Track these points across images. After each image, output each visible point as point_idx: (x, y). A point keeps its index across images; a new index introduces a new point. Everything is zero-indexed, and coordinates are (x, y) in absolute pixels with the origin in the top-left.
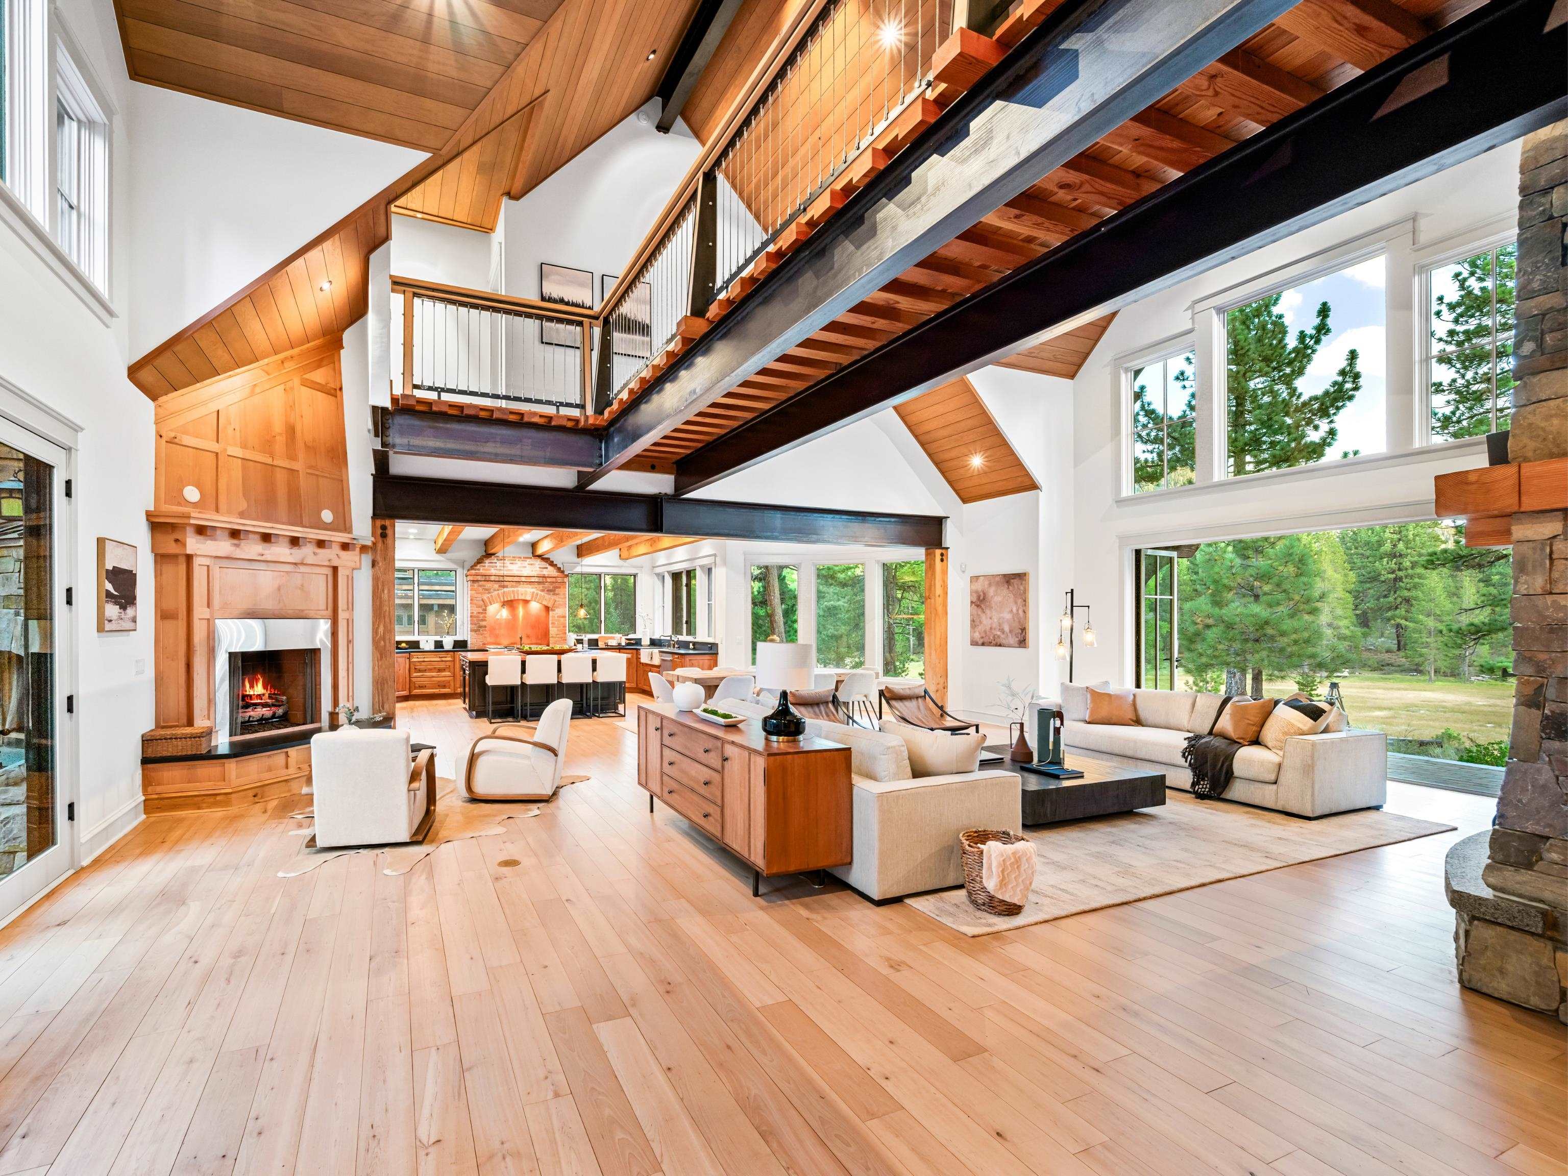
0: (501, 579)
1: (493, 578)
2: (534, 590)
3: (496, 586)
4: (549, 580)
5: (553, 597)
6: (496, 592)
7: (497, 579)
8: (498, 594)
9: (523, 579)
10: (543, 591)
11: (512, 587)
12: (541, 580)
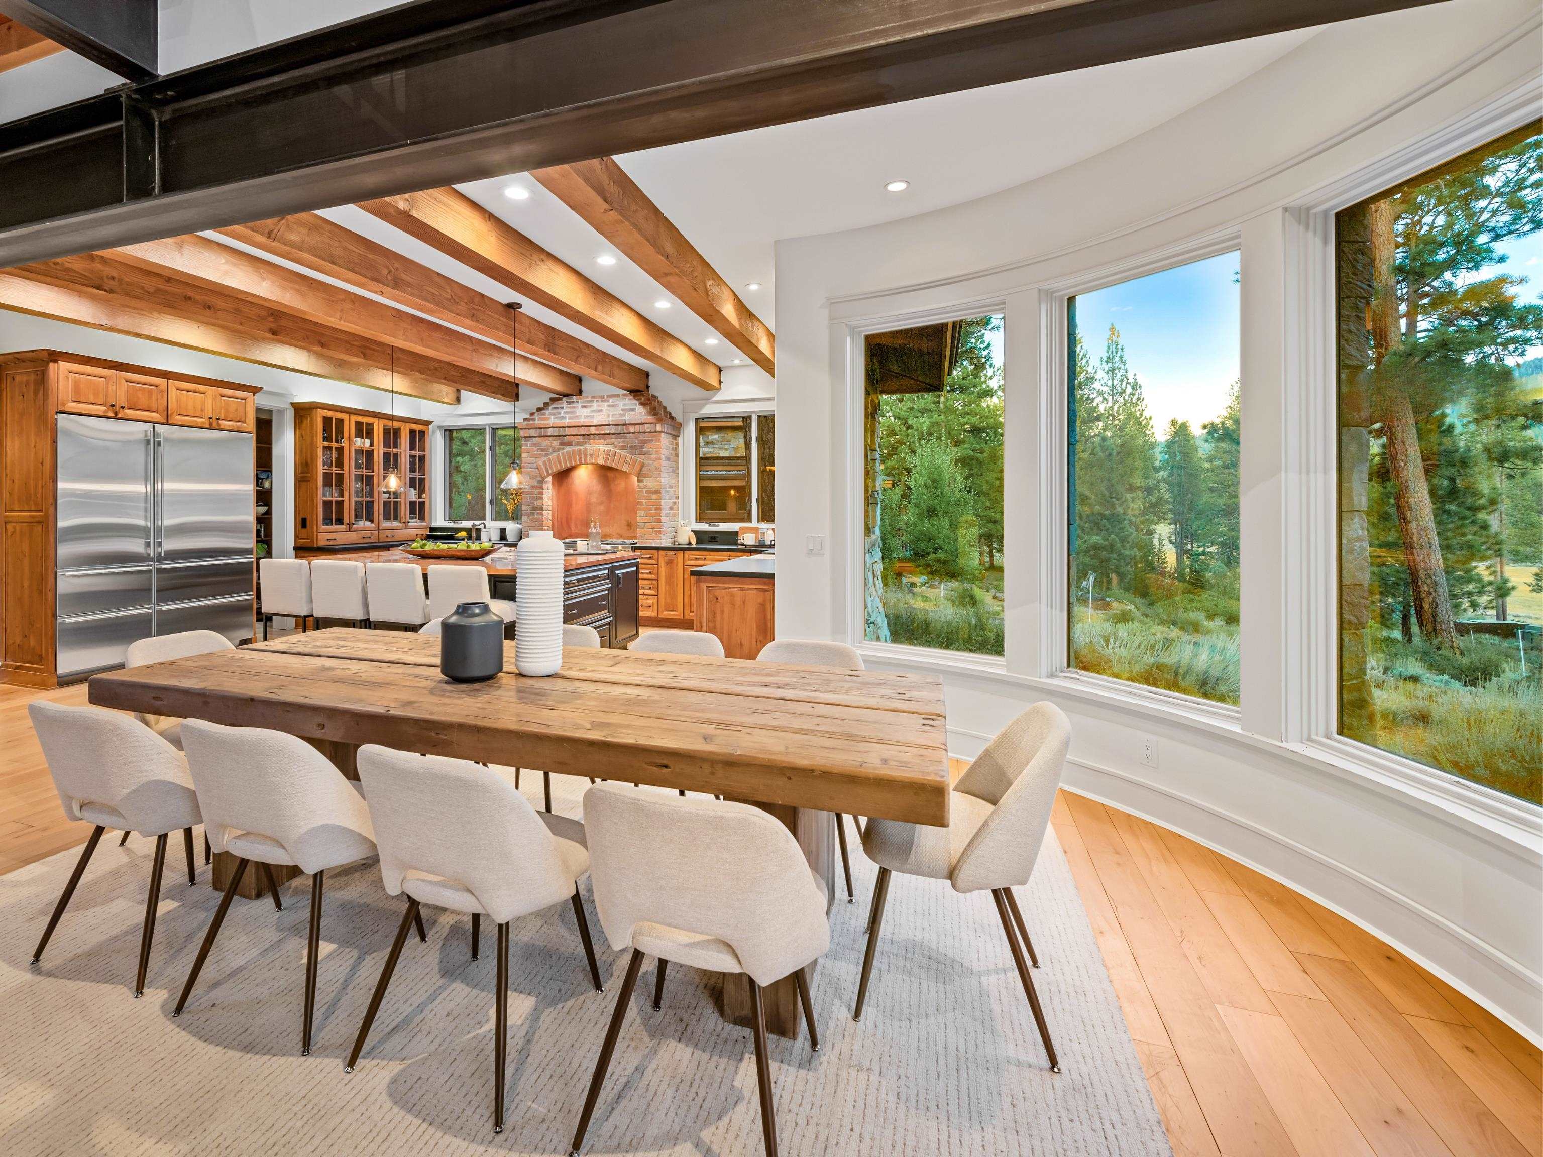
0: (562, 432)
1: (550, 432)
2: (610, 448)
3: (556, 443)
4: (632, 429)
5: (640, 459)
6: (556, 454)
7: (556, 432)
8: (558, 457)
9: (593, 430)
10: (623, 448)
11: (578, 444)
12: (620, 429)
